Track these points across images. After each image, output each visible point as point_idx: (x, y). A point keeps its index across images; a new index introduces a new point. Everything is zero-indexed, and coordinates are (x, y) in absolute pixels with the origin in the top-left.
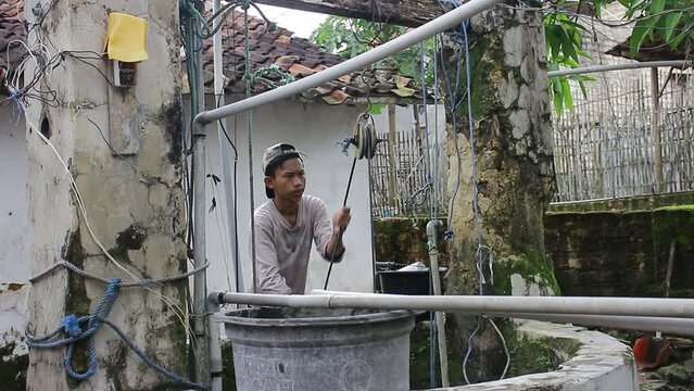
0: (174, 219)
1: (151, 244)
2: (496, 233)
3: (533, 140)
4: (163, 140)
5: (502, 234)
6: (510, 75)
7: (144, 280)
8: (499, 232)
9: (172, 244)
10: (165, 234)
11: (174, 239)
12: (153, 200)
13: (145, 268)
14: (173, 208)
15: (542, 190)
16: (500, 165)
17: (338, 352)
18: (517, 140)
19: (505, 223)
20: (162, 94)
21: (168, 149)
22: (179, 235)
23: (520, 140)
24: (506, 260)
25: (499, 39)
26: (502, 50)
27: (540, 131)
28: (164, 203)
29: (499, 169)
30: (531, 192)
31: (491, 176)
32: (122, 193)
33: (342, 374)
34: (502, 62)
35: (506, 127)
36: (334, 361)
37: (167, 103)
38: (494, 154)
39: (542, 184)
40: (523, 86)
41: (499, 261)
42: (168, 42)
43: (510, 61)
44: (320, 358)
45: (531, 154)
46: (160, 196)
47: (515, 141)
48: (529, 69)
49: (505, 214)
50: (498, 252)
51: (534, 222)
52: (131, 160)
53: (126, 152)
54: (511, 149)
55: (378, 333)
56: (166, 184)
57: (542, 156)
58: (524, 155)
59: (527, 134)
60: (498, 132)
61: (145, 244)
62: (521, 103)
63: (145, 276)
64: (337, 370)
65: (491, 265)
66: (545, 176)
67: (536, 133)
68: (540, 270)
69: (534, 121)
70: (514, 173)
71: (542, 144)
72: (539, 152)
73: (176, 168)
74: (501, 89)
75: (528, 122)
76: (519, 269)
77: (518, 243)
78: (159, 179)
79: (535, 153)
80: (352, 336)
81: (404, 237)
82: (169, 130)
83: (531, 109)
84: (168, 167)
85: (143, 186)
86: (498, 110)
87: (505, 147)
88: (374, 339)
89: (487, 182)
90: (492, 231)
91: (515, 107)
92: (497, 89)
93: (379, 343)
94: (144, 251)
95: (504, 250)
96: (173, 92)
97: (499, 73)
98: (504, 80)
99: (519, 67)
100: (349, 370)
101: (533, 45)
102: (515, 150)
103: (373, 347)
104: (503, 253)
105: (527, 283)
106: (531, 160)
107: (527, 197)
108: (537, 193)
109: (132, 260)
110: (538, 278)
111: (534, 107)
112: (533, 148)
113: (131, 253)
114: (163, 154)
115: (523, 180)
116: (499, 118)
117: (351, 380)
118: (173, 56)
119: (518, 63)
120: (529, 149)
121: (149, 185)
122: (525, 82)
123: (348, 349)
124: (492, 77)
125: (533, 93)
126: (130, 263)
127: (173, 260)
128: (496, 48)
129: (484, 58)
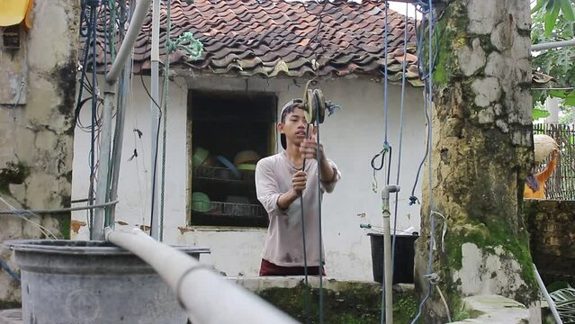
0: (60, 161)
1: (33, 180)
2: (453, 201)
3: (504, 108)
4: (54, 94)
5: (459, 202)
6: (475, 42)
7: (24, 210)
8: (457, 200)
9: (56, 182)
10: (49, 173)
11: (58, 178)
12: (39, 144)
13: (25, 200)
14: (60, 152)
15: (514, 160)
16: (461, 133)
17: (64, 279)
18: (480, 108)
19: (462, 192)
20: (56, 55)
21: (59, 101)
22: (63, 175)
23: (486, 108)
24: (459, 228)
25: (462, 7)
26: (466, 17)
27: (514, 99)
28: (50, 147)
29: (460, 137)
30: (498, 161)
31: (451, 143)
32: (8, 136)
33: (68, 300)
34: (466, 30)
35: (468, 95)
36: (62, 288)
37: (62, 63)
38: (454, 121)
39: (515, 154)
40: (494, 55)
41: (453, 229)
42: (67, 12)
43: (476, 28)
44: (50, 283)
45: (500, 123)
46: (47, 141)
47: (478, 109)
48: (503, 37)
49: (463, 183)
50: (454, 220)
51: (501, 192)
52: (19, 110)
53: (12, 102)
54: (473, 116)
55: (104, 266)
56: (54, 132)
57: (516, 126)
58: (490, 124)
59: (495, 102)
60: (460, 100)
61: (27, 180)
62: (488, 71)
63: (25, 206)
64: (63, 296)
65: (444, 232)
66: (517, 146)
67: (508, 102)
68: (505, 242)
69: (506, 89)
70: (478, 141)
71: (517, 112)
72: (510, 121)
73: (66, 118)
74: (462, 56)
75: (498, 90)
76: (474, 238)
77: (477, 212)
78: (47, 127)
79: (506, 122)
80: (75, 266)
81: (540, 216)
82: (61, 86)
83: (503, 77)
84: (57, 118)
85: (30, 132)
86: (459, 77)
87: (467, 115)
88: (99, 272)
89: (447, 150)
90: (451, 198)
91: (480, 74)
92: (457, 57)
93: (108, 276)
94: (26, 186)
95: (460, 218)
96: (69, 54)
97: (462, 40)
98: (466, 48)
99: (489, 35)
100: (75, 298)
101: (512, 11)
102: (477, 118)
103: (101, 279)
104: (459, 221)
105: (484, 254)
106: (500, 129)
107: (492, 166)
108: (507, 164)
109: (12, 192)
110: (499, 250)
111: (507, 76)
112: (504, 116)
113: (12, 187)
114: (53, 106)
115: (488, 149)
116: (462, 86)
117: (76, 307)
118: (71, 23)
119: (488, 32)
120: (496, 118)
121: (36, 132)
122: (496, 50)
123: (74, 279)
124: (454, 45)
125: (508, 61)
126: (11, 194)
127: (55, 196)
128: (459, 15)
129: (449, 27)
